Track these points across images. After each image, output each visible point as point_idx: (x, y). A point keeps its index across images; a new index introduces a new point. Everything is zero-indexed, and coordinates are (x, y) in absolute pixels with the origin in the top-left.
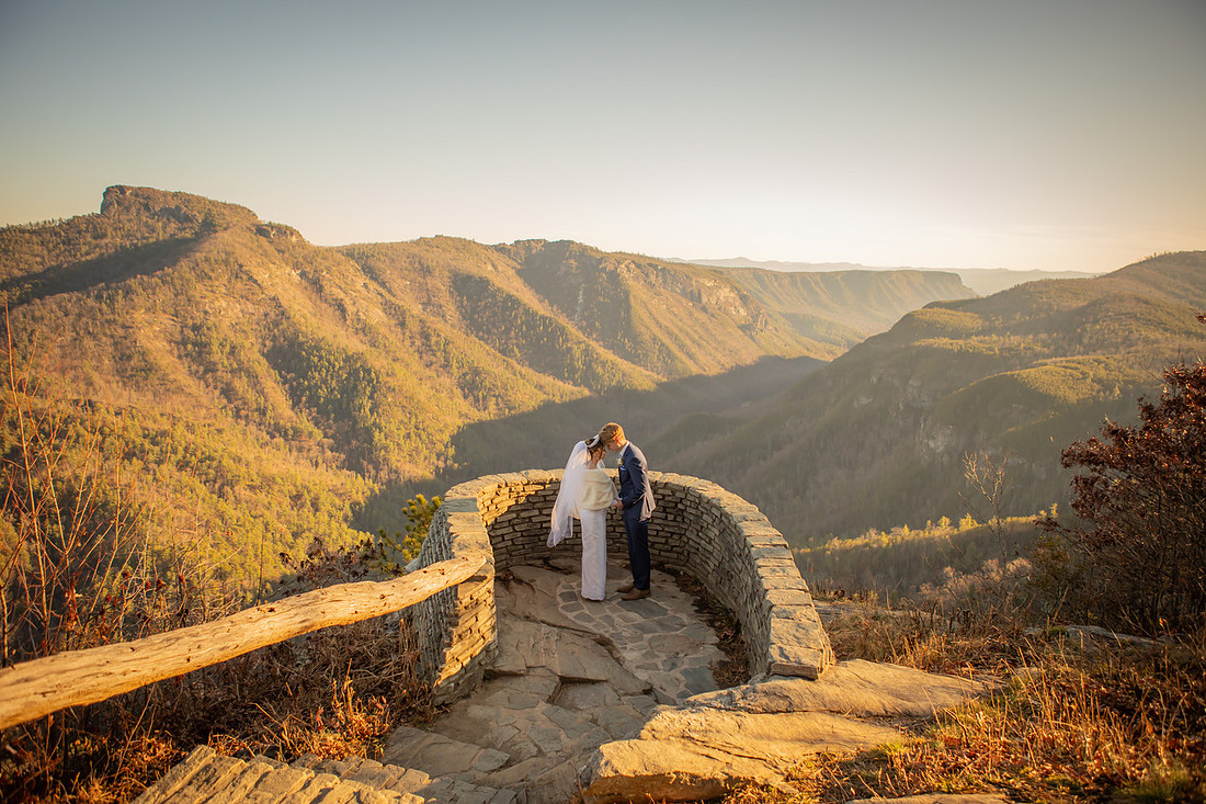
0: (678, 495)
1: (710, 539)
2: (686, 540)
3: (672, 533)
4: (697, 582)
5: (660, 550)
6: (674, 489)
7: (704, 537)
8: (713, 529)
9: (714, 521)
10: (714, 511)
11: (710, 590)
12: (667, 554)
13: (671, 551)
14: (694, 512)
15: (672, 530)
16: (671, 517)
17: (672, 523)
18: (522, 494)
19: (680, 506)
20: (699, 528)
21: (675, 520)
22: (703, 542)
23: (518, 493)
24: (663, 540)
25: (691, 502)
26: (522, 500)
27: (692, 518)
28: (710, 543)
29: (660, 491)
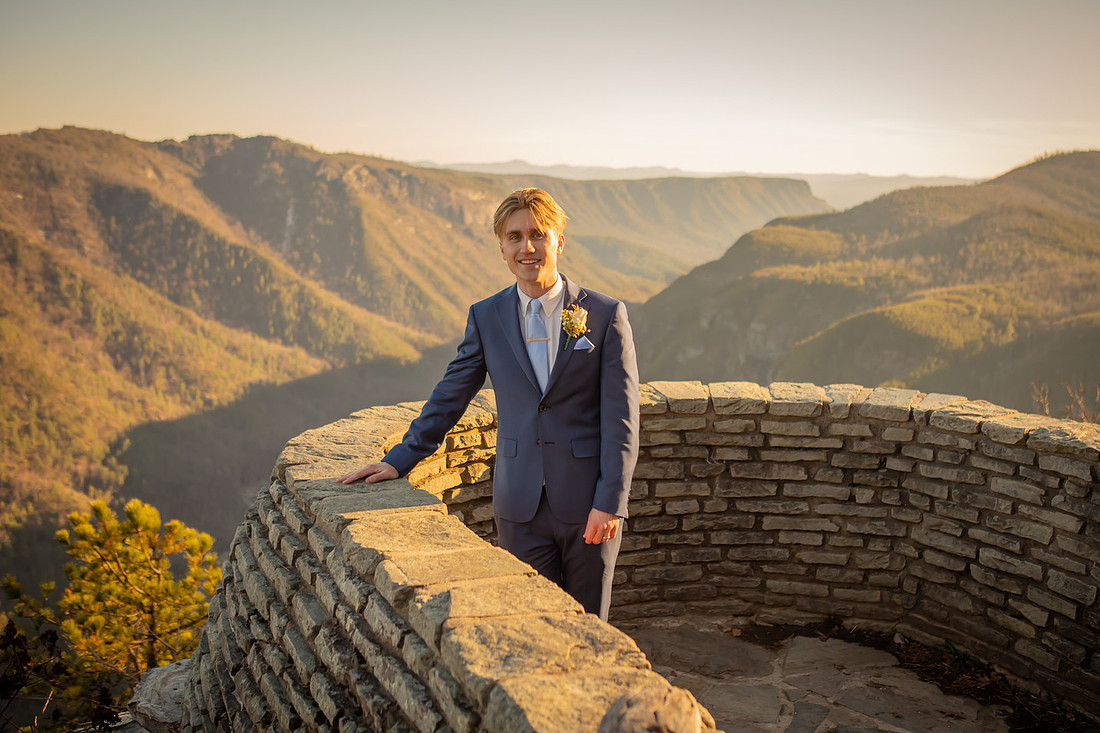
0: (889, 434)
1: (1027, 544)
2: (912, 552)
3: (867, 538)
4: (964, 663)
5: (832, 584)
6: (876, 420)
7: (999, 540)
8: (1046, 515)
9: (1049, 493)
10: (1049, 463)
11: (1022, 684)
12: (849, 593)
13: (861, 585)
14: (950, 475)
15: (866, 529)
16: (864, 496)
17: (868, 512)
18: (479, 453)
19: (893, 464)
20: (972, 517)
21: (876, 502)
22: (986, 555)
23: (468, 452)
24: (842, 558)
25: (936, 448)
26: (480, 471)
27: (941, 492)
28: (1023, 555)
29: (839, 429)
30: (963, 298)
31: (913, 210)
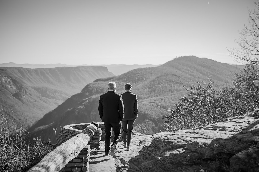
30: (155, 101)
31: (139, 75)
